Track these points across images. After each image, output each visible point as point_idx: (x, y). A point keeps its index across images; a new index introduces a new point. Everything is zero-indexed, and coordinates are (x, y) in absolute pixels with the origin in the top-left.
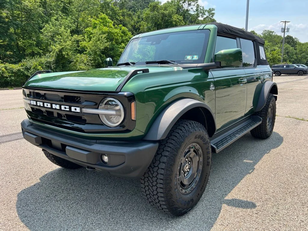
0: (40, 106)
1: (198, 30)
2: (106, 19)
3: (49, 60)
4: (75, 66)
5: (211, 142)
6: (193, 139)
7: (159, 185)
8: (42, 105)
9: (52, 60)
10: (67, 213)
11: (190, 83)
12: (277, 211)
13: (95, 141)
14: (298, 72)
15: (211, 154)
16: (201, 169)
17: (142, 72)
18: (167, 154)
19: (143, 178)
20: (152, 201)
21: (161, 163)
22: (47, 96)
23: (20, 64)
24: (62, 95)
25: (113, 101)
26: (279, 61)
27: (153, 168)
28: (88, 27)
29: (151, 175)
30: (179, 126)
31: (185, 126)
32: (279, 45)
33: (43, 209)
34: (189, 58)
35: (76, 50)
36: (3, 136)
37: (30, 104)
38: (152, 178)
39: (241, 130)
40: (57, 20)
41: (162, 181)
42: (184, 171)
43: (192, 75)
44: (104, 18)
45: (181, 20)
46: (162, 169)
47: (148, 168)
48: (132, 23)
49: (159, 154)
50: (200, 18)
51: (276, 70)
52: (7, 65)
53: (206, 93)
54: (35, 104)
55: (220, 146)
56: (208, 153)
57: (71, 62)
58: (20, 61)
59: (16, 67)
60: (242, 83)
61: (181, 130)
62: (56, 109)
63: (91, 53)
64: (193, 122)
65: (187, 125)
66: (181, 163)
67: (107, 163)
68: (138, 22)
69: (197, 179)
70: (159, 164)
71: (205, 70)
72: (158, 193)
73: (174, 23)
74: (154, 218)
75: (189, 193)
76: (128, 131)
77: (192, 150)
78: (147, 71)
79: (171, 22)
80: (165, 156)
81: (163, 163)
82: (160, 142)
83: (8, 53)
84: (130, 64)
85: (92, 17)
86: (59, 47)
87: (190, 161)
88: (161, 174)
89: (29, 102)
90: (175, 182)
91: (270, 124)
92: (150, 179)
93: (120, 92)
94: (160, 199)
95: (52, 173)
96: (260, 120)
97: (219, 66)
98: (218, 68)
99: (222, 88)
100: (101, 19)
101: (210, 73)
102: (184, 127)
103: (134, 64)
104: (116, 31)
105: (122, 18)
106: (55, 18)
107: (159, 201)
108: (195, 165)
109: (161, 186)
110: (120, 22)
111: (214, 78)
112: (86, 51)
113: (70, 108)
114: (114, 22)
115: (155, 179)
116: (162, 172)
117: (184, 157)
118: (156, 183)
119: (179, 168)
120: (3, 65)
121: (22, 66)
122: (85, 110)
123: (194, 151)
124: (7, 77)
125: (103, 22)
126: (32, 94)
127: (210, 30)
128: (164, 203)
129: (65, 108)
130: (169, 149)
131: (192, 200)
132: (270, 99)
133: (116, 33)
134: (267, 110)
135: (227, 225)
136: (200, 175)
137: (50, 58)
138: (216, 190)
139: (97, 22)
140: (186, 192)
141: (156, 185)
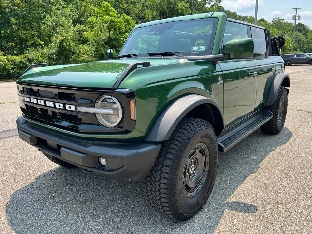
0: (33, 103)
1: (205, 18)
2: (109, 7)
3: (51, 51)
4: (78, 57)
5: (218, 139)
6: (199, 139)
7: (162, 190)
8: (35, 102)
9: (54, 51)
10: (66, 216)
11: (196, 77)
12: (289, 215)
13: (92, 142)
14: (309, 62)
15: (218, 153)
16: (207, 170)
17: (142, 66)
18: (171, 156)
19: (145, 182)
20: (155, 207)
21: (164, 167)
22: (40, 92)
23: (22, 56)
24: (56, 91)
25: (110, 99)
26: (290, 50)
27: (155, 172)
28: (91, 16)
29: (153, 179)
30: (184, 125)
31: (191, 125)
32: (289, 33)
33: (40, 212)
34: (195, 48)
35: (79, 40)
36: (3, 132)
37: (24, 101)
38: (154, 182)
39: (250, 126)
40: (58, 9)
41: (165, 186)
42: (189, 173)
43: (199, 68)
44: (107, 7)
45: (187, 8)
46: (166, 173)
47: (151, 171)
48: (137, 11)
49: (162, 157)
50: (208, 6)
51: (286, 60)
52: (9, 56)
53: (213, 86)
54: (29, 101)
55: (228, 144)
56: (215, 153)
57: (74, 53)
58: (22, 53)
59: (18, 59)
60: (253, 75)
61: (186, 129)
62: (49, 107)
63: (94, 43)
64: (199, 120)
65: (193, 124)
66: (187, 165)
67: (104, 166)
68: (142, 10)
69: (204, 181)
70: (162, 167)
71: (213, 62)
72: (161, 198)
73: (180, 11)
74: (157, 222)
75: (195, 196)
76: (127, 132)
77: (198, 151)
78: (148, 64)
79: (177, 10)
80: (169, 159)
81: (167, 166)
82: (163, 144)
83: (10, 44)
84: (132, 56)
85: (94, 6)
86: (60, 38)
87: (196, 162)
88: (164, 178)
89: (22, 98)
90: (180, 186)
91: (281, 119)
92: (153, 183)
93: (118, 88)
94: (163, 204)
95: (51, 172)
96: (271, 115)
97: (228, 57)
98: (227, 59)
99: (230, 81)
100: (104, 7)
101: (217, 65)
102: (189, 126)
103: (136, 55)
104: (120, 20)
105: (126, 6)
106: (56, 7)
107: (163, 207)
108: (201, 166)
109: (165, 191)
110: (124, 10)
111: (222, 71)
112: (89, 42)
113: (64, 107)
114: (118, 11)
115: (157, 184)
116: (166, 176)
117: (190, 158)
118: (159, 187)
119: (184, 170)
120: (5, 57)
121: (24, 58)
122: (80, 109)
123: (200, 151)
124: (9, 70)
125: (106, 11)
126: (25, 90)
127: (218, 18)
128: (168, 209)
129: (60, 106)
130: (173, 151)
131: (198, 204)
132: (282, 92)
133: (120, 22)
134: (279, 105)
135: (236, 231)
136: (206, 176)
137: (53, 49)
138: (223, 191)
139: (100, 11)
140: (191, 195)
141: (159, 190)
